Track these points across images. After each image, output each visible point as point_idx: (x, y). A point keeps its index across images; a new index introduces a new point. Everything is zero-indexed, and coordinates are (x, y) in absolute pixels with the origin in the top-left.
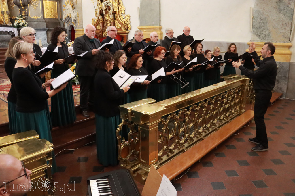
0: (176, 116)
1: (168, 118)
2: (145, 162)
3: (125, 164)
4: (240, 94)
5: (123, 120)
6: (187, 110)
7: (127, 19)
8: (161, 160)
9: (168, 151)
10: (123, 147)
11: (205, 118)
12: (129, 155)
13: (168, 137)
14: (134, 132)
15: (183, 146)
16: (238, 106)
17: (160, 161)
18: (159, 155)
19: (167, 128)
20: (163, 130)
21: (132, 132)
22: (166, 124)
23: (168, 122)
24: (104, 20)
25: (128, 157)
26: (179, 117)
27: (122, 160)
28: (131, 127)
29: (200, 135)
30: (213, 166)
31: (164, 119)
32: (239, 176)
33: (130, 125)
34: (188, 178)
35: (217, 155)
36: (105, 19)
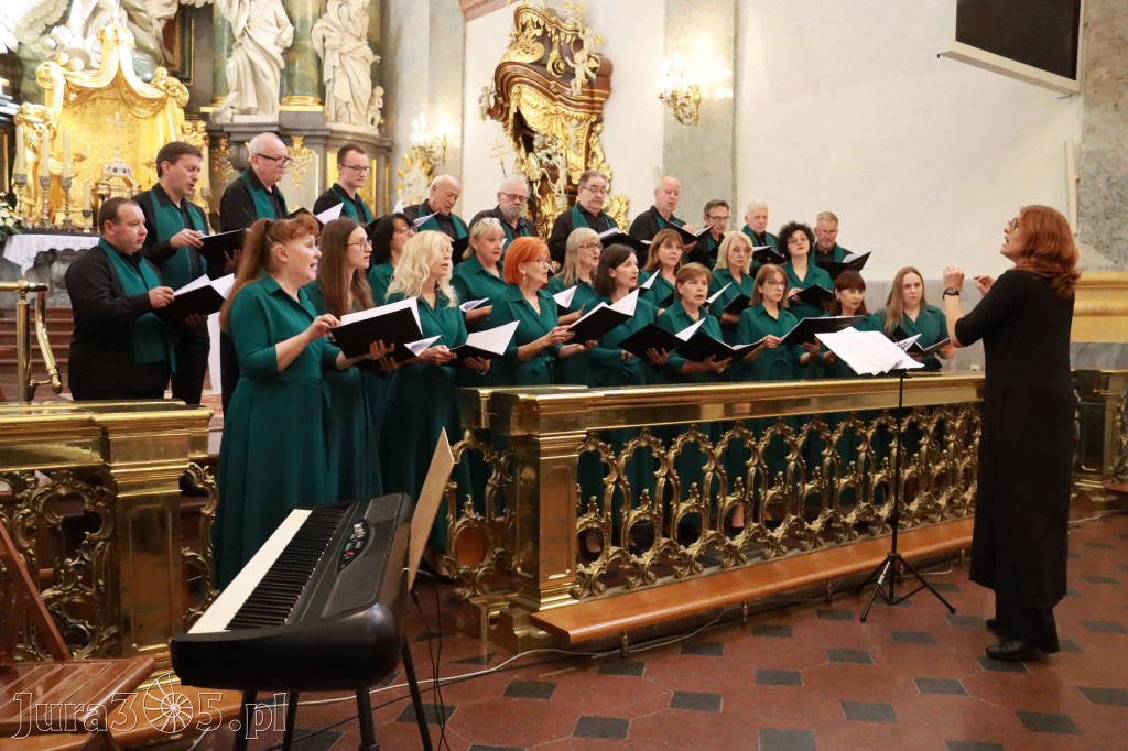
0: (658, 447)
1: (626, 447)
2: (530, 576)
3: (468, 587)
4: (977, 440)
5: (467, 433)
6: (707, 437)
7: (619, 212)
8: (595, 592)
9: (626, 567)
10: (464, 523)
11: (796, 489)
12: (488, 560)
13: (628, 515)
14: (506, 482)
15: (694, 571)
16: (970, 489)
17: (590, 595)
18: (587, 571)
19: (619, 479)
20: (606, 486)
21: (499, 482)
22: (615, 465)
23: (623, 460)
24: (535, 218)
25: (481, 567)
26: (671, 455)
27: (458, 571)
28: (495, 461)
29: (773, 548)
30: (790, 636)
31: (609, 446)
32: (871, 662)
33: (493, 454)
34: (682, 653)
35: (821, 614)
36: (538, 215)
